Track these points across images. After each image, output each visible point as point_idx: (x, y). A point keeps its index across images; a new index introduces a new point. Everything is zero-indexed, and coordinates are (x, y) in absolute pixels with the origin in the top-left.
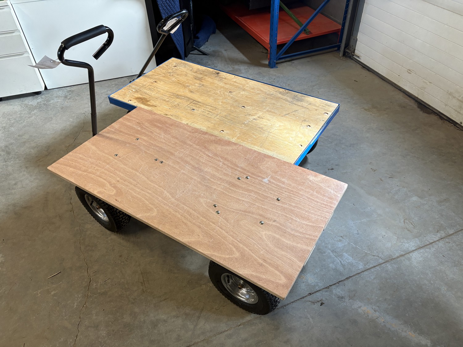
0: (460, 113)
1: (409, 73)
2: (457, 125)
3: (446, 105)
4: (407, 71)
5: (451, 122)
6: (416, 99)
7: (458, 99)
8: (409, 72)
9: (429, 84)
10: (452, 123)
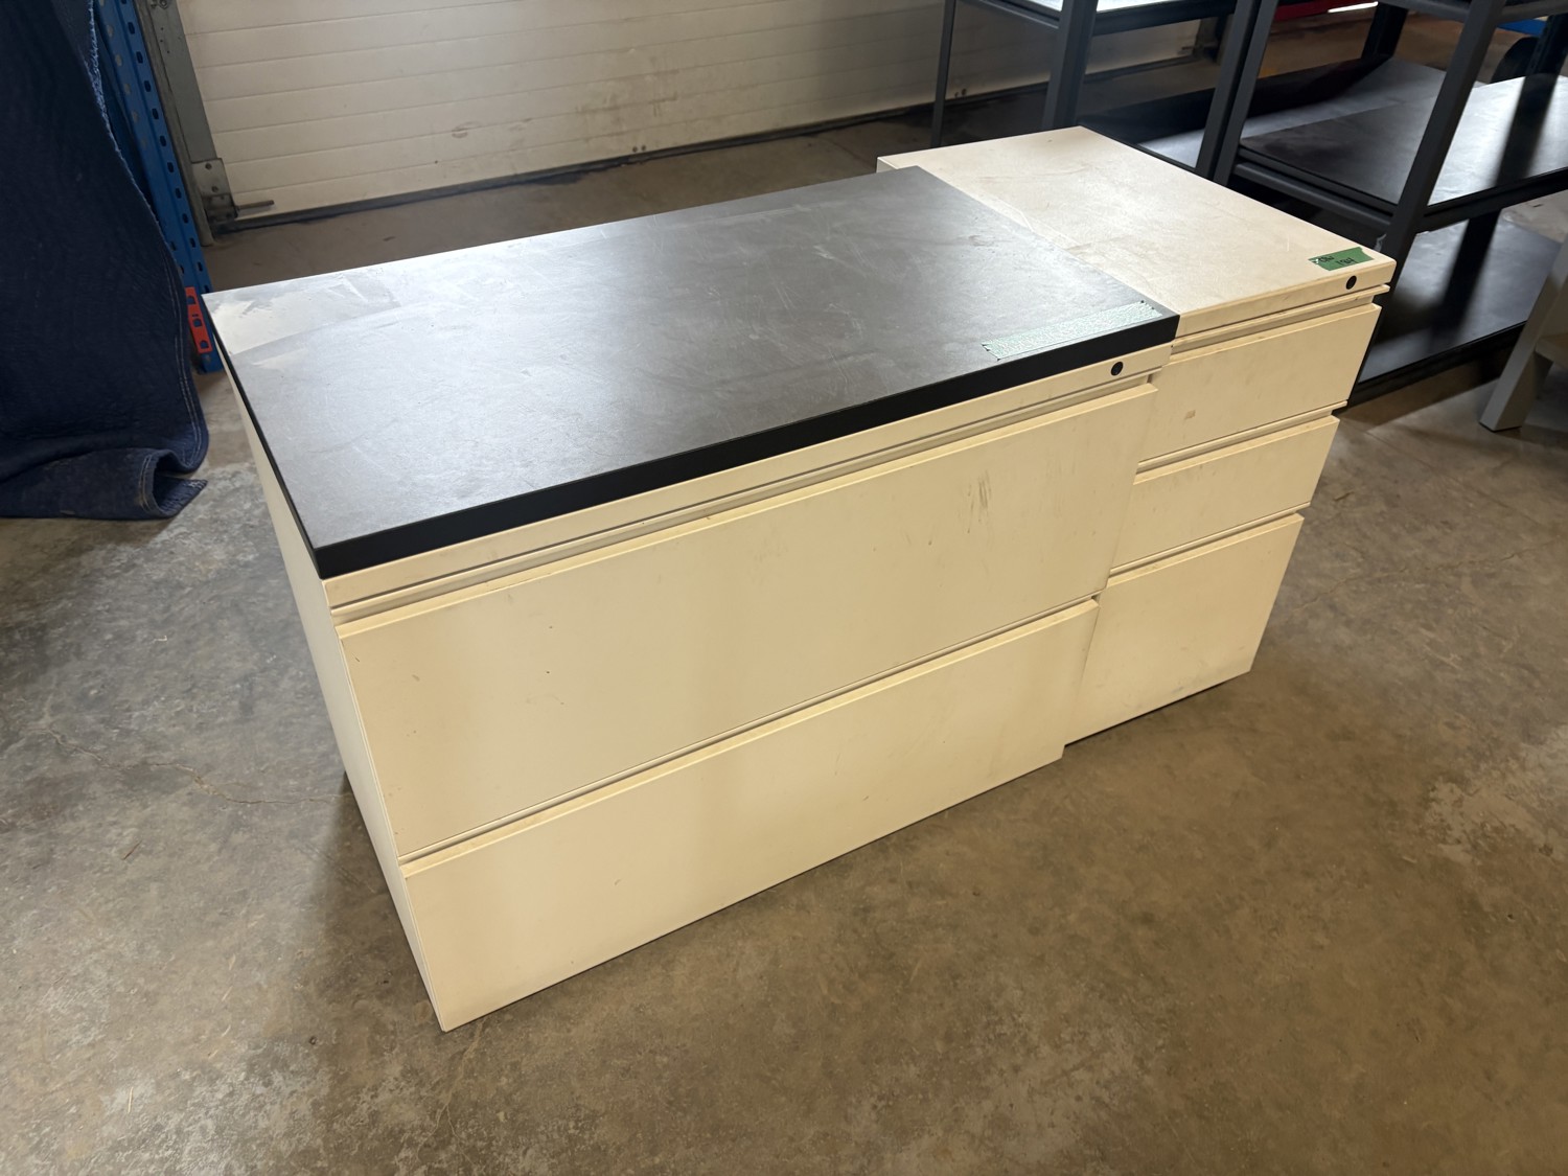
0: (622, 133)
1: (460, 136)
2: (631, 160)
3: (587, 140)
4: (454, 135)
5: (616, 163)
6: (515, 180)
7: (605, 110)
8: (460, 132)
9: (525, 125)
10: (619, 165)
